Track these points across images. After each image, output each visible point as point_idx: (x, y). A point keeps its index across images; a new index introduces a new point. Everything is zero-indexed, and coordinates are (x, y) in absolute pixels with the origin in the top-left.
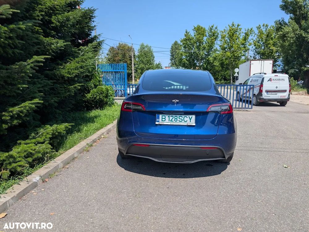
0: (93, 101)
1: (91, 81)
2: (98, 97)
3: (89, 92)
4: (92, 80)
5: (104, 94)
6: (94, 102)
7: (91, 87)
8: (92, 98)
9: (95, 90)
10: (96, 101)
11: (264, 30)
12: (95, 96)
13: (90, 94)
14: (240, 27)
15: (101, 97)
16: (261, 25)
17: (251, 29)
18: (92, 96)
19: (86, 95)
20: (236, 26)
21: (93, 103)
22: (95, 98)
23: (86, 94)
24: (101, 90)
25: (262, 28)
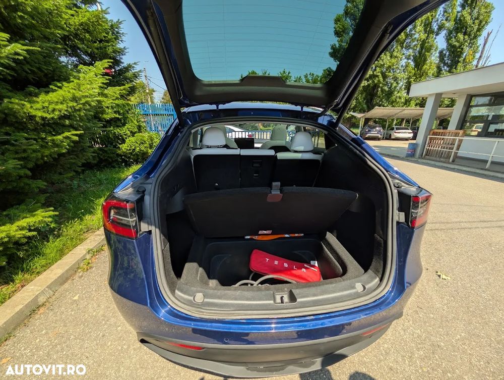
0: (131, 153)
1: (126, 127)
2: (138, 148)
3: (124, 141)
4: (126, 125)
5: (146, 143)
6: (134, 155)
7: (125, 135)
8: (130, 150)
9: (132, 139)
10: (136, 154)
11: (310, 79)
12: (133, 148)
13: (126, 145)
14: (290, 75)
15: (143, 149)
16: (308, 74)
17: (300, 77)
18: (128, 147)
19: (120, 146)
20: (287, 74)
21: (132, 157)
22: (134, 149)
23: (120, 144)
24: (141, 140)
25: (309, 76)
